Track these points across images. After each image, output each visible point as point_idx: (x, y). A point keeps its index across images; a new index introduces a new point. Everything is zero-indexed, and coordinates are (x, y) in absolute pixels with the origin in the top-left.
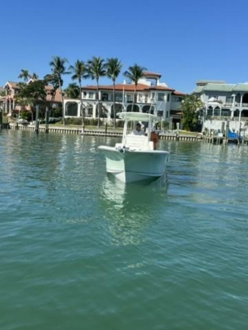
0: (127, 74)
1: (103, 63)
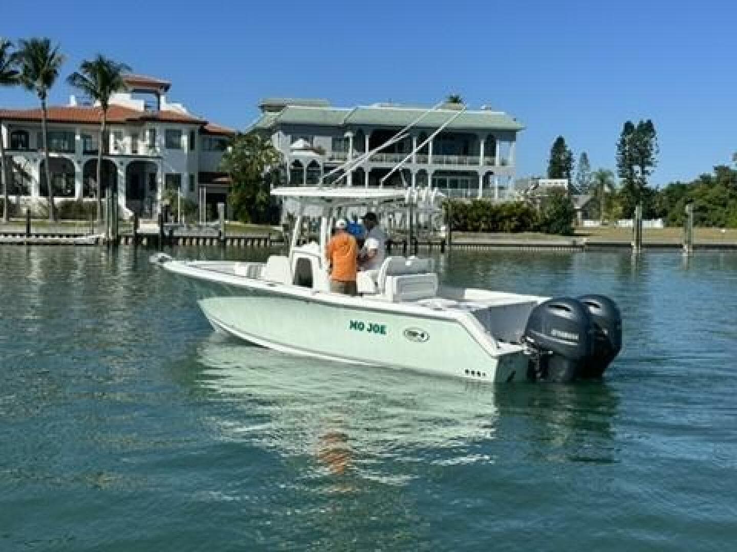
0: (77, 82)
1: (10, 51)
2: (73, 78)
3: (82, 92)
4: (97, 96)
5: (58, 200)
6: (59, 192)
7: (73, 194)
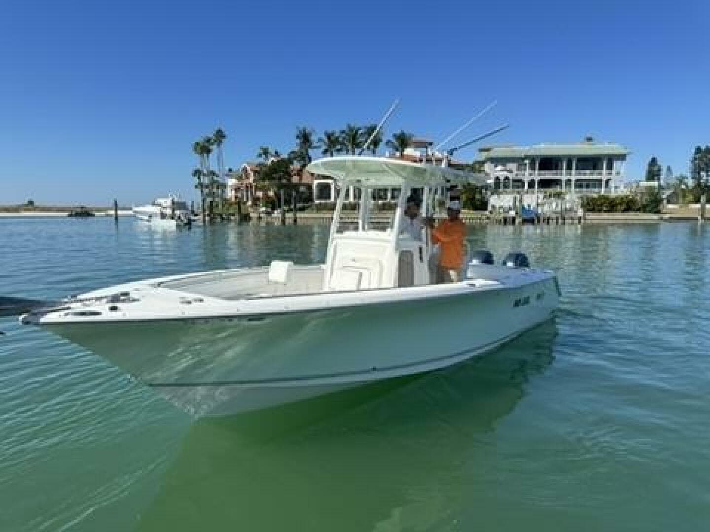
0: (390, 144)
1: (360, 132)
2: (388, 142)
3: (391, 149)
4: (397, 150)
5: (380, 202)
6: (380, 198)
7: (386, 199)
